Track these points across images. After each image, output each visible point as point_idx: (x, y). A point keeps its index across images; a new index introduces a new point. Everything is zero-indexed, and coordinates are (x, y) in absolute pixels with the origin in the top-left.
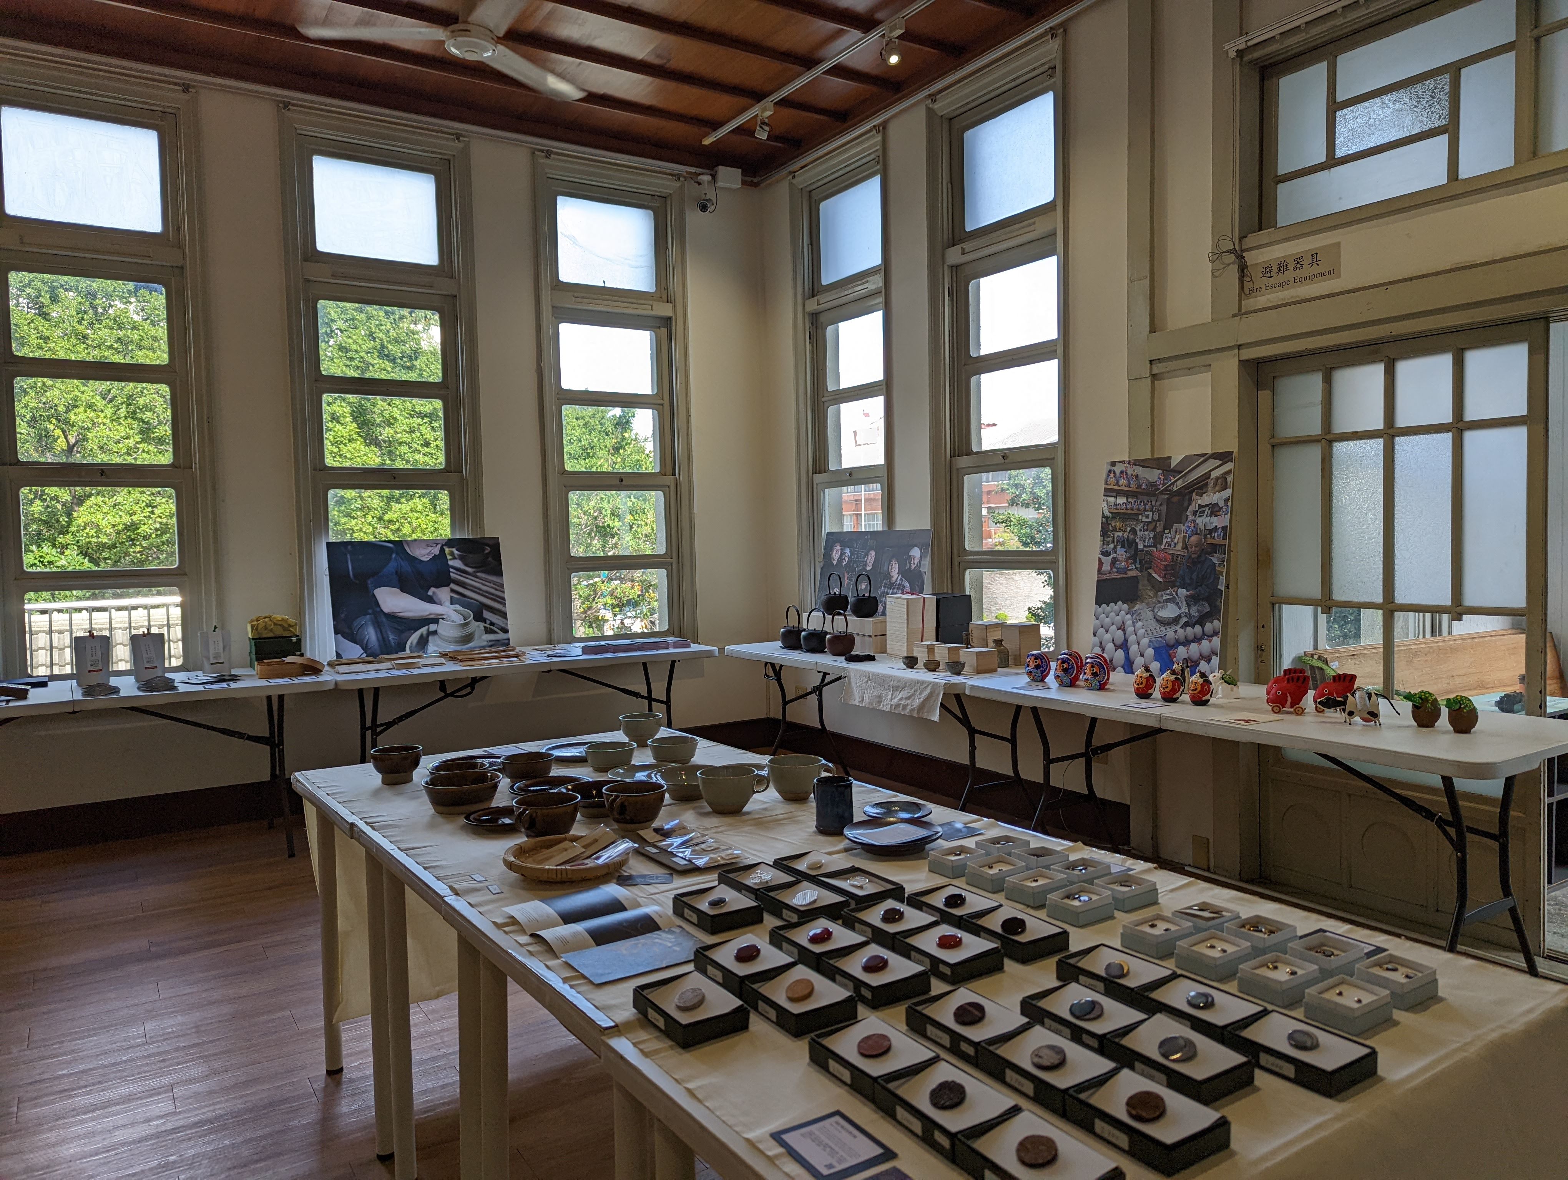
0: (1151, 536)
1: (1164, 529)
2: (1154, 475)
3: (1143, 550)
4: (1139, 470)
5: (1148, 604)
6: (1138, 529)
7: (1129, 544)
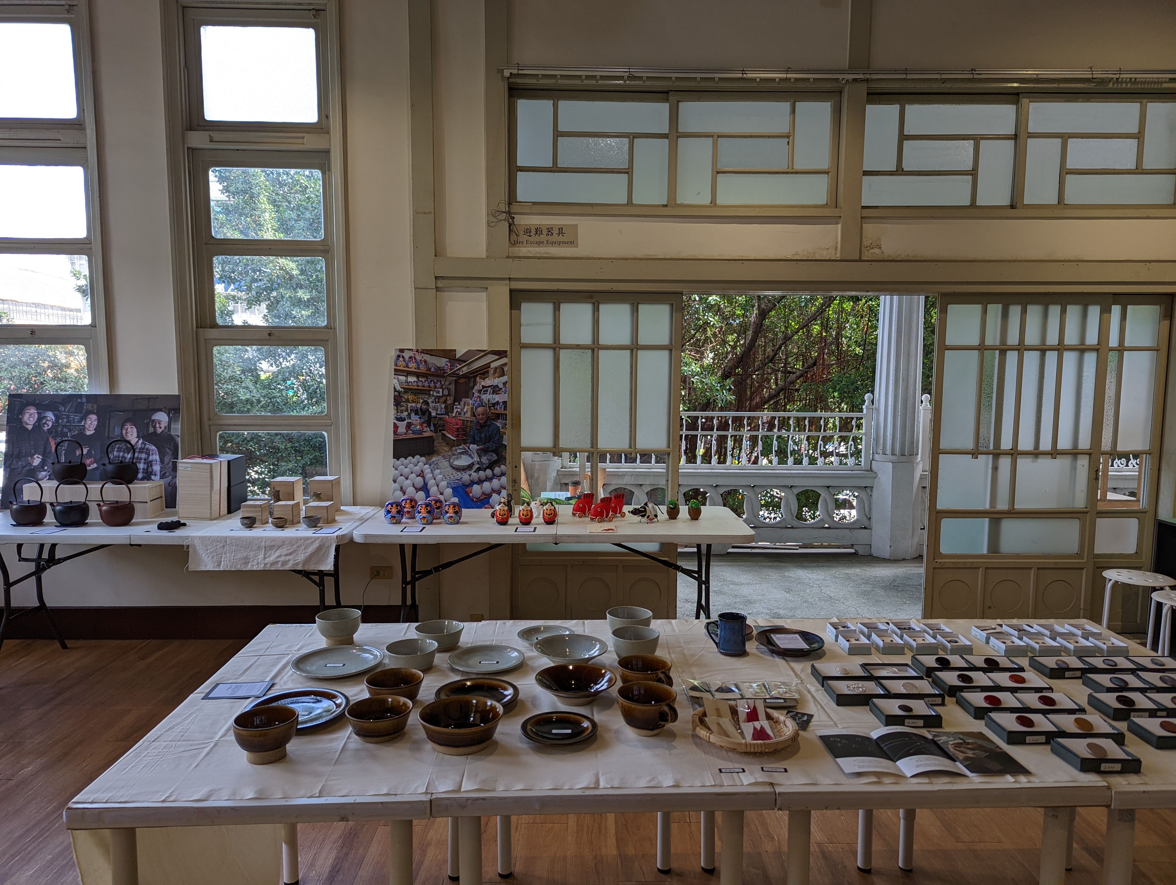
0: (443, 406)
1: (455, 401)
2: (442, 362)
4: (427, 357)
5: (443, 456)
6: (430, 401)
7: (423, 412)
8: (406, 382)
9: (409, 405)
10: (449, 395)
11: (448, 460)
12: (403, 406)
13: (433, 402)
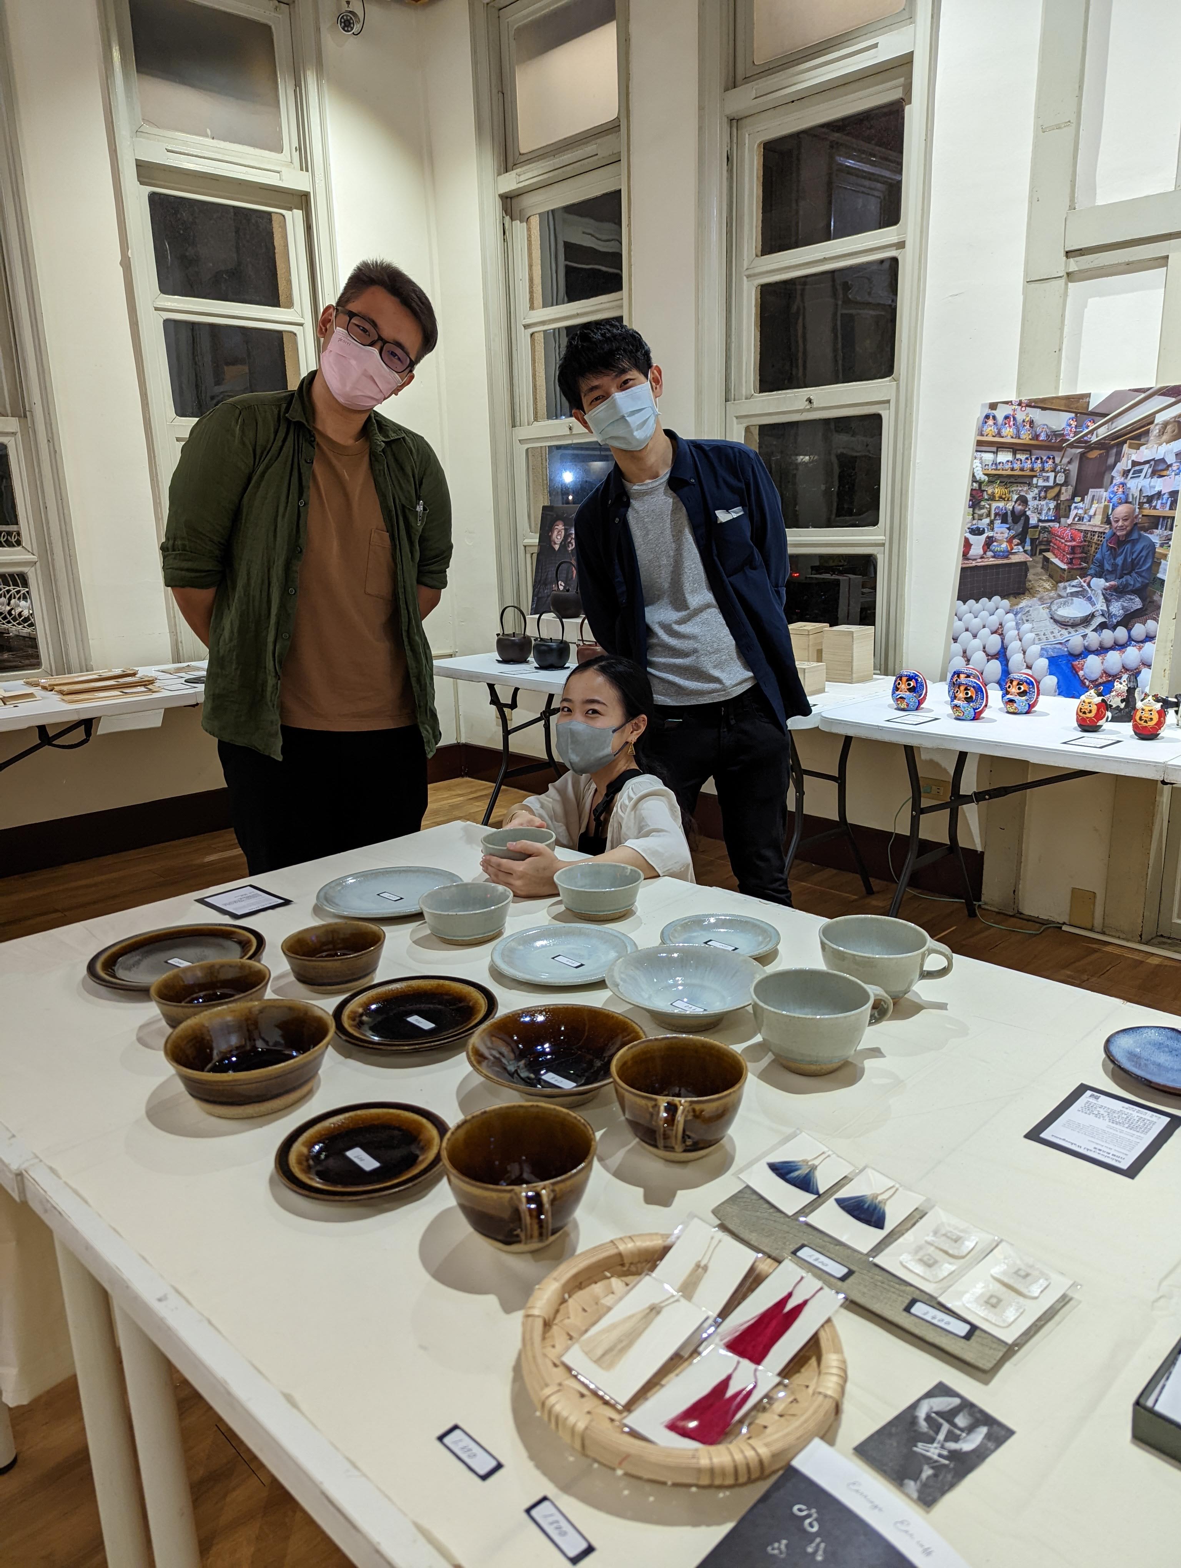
0: (1052, 505)
1: (1074, 495)
2: (1060, 421)
3: (1036, 527)
4: (1036, 414)
5: (1040, 599)
6: (1029, 497)
7: (1016, 518)
8: (995, 464)
9: (995, 505)
10: (1066, 483)
11: (1049, 608)
12: (983, 507)
13: (1035, 498)
